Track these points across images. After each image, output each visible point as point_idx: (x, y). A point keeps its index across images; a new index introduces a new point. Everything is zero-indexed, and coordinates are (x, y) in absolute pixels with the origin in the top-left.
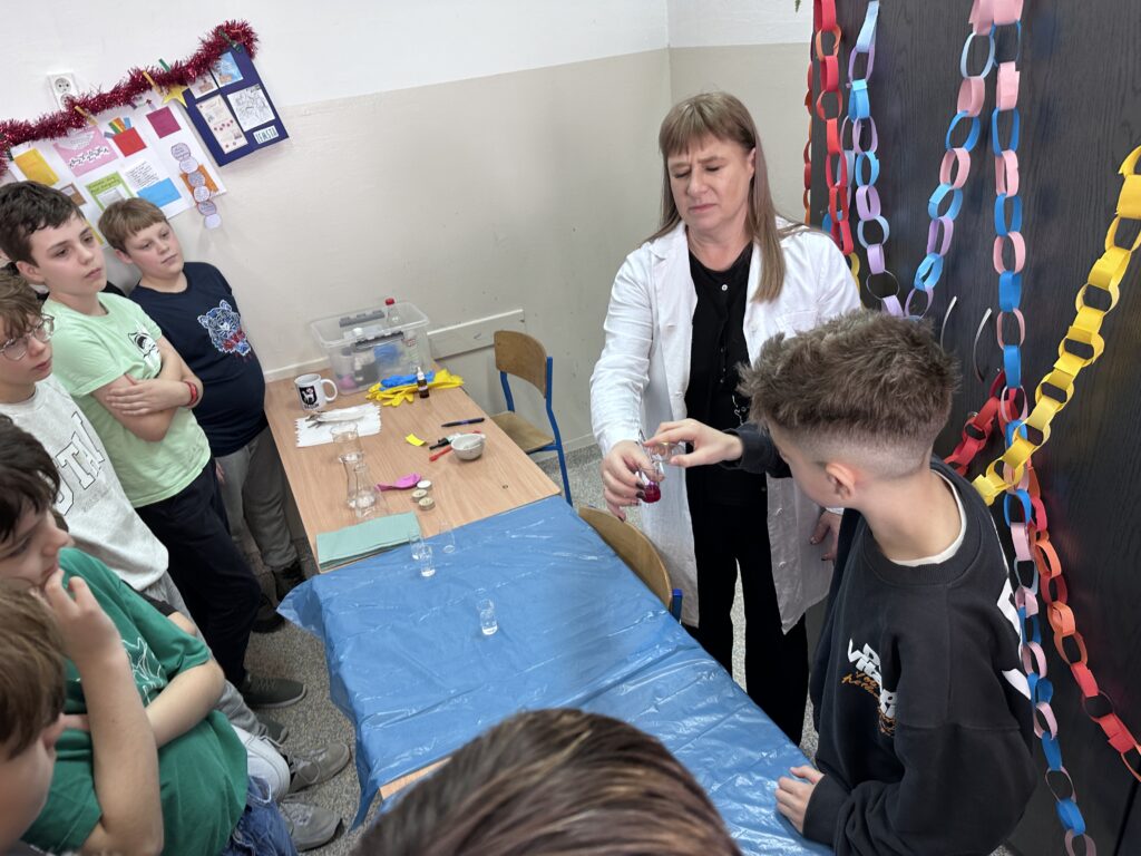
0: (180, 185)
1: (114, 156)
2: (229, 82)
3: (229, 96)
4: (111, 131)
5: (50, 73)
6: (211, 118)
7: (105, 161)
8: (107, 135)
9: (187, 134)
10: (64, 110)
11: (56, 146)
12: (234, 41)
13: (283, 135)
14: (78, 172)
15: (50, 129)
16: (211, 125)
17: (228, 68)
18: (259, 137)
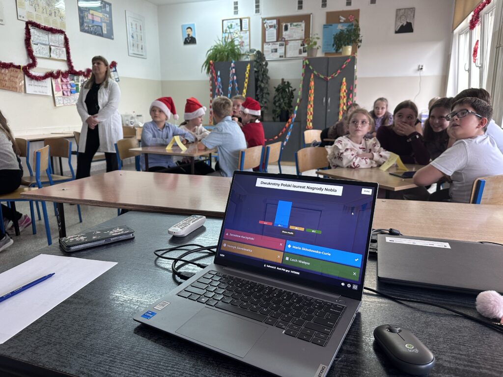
12: (114, 64)
13: (119, 80)
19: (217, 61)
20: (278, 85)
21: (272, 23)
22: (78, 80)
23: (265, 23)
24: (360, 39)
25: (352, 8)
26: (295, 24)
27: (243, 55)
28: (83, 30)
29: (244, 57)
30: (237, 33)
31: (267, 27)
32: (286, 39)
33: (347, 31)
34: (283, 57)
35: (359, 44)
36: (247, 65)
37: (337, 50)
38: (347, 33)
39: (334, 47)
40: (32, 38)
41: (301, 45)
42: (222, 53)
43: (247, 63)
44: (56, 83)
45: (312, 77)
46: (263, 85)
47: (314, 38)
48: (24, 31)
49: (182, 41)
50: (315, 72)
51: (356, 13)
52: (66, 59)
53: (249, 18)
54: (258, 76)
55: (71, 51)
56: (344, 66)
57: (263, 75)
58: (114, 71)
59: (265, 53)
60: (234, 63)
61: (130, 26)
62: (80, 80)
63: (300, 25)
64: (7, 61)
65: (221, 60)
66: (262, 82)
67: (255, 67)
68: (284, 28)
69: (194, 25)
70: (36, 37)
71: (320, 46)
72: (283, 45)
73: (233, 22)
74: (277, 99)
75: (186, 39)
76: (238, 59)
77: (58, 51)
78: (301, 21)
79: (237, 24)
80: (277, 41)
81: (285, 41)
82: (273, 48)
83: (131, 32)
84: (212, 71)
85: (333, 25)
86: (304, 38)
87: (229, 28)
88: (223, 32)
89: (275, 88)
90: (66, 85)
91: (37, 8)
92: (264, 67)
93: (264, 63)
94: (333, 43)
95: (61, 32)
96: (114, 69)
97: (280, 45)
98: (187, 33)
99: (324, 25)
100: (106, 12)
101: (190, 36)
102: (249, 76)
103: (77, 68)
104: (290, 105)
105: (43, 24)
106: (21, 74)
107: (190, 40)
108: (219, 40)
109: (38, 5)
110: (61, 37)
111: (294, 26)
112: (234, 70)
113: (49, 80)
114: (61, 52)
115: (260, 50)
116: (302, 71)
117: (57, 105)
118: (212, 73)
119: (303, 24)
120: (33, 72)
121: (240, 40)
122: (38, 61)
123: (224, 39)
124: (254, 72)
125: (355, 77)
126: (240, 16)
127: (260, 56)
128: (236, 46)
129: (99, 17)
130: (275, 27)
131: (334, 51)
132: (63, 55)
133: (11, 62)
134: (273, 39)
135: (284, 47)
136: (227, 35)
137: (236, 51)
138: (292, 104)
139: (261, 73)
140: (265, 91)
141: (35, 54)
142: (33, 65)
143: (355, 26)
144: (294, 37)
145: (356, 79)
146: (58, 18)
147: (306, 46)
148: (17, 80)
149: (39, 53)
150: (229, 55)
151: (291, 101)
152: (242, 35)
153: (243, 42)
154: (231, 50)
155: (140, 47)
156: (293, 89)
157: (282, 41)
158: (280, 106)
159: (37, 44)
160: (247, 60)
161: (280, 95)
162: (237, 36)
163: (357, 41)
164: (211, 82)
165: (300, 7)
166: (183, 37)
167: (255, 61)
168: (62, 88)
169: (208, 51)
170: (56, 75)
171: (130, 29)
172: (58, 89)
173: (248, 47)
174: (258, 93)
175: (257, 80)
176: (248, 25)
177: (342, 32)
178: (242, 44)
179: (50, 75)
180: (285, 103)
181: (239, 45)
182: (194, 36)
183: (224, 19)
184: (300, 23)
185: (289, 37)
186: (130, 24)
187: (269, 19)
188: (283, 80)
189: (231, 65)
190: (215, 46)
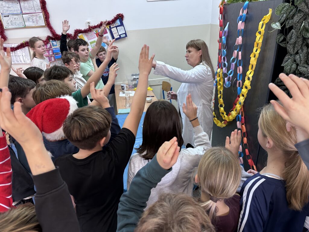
1: (95, 37)
2: (118, 25)
3: (117, 28)
4: (95, 32)
5: (87, 21)
6: (113, 32)
8: (95, 33)
9: (109, 34)
10: (88, 28)
11: (86, 35)
12: (120, 17)
13: (126, 36)
14: (89, 39)
15: (85, 32)
16: (113, 33)
17: (118, 22)
18: (122, 36)
70: (6, 8)
77: (34, 18)
90: (48, 51)
132: (40, 21)
149: (11, 24)
159: (8, 16)
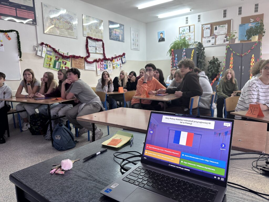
0: (120, 65)
7: (116, 61)
9: (121, 61)
12: (124, 54)
13: (126, 62)
15: (115, 58)
19: (175, 49)
20: (211, 60)
21: (207, 26)
22: (107, 62)
23: (203, 27)
24: (264, 31)
25: (259, 13)
26: (221, 26)
27: (190, 45)
28: (111, 39)
29: (191, 46)
30: (187, 34)
31: (204, 29)
32: (216, 35)
33: (255, 27)
34: (214, 45)
35: (263, 34)
36: (193, 50)
37: (248, 39)
38: (255, 28)
39: (246, 37)
40: (89, 44)
41: (225, 37)
42: (178, 45)
43: (192, 49)
44: (98, 65)
45: (232, 54)
46: (201, 60)
47: (233, 33)
48: (85, 41)
49: (158, 40)
50: (233, 52)
51: (262, 16)
52: (102, 53)
53: (194, 25)
54: (199, 56)
55: (105, 49)
56: (253, 47)
57: (201, 55)
58: (124, 58)
59: (203, 43)
60: (185, 50)
61: (132, 35)
62: (108, 63)
63: (225, 26)
64: (78, 55)
65: (178, 48)
66: (201, 58)
67: (197, 51)
68: (214, 28)
69: (164, 31)
70: (90, 43)
71: (237, 37)
72: (214, 38)
73: (185, 28)
74: (210, 67)
75: (160, 39)
76: (187, 48)
77: (99, 49)
78: (226, 24)
79: (187, 29)
80: (211, 36)
81: (215, 36)
82: (208, 40)
83: (133, 38)
84: (173, 55)
85: (246, 24)
86: (227, 33)
87: (183, 31)
88: (179, 33)
89: (209, 61)
90: (102, 65)
91: (91, 30)
92: (203, 50)
93: (202, 49)
94: (245, 35)
95: (101, 40)
96: (124, 57)
97: (212, 38)
98: (161, 36)
99: (240, 25)
100: (121, 29)
101: (162, 37)
102: (193, 56)
103: (107, 57)
104: (218, 71)
105: (94, 37)
106: (83, 60)
107: (162, 40)
108: (177, 38)
109: (92, 29)
110: (101, 43)
111: (221, 27)
112: (185, 53)
113: (95, 63)
114: (101, 50)
115: (200, 42)
116: (226, 51)
117: (98, 75)
118: (172, 56)
119: (226, 26)
120: (89, 60)
121: (189, 37)
122: (91, 54)
123: (180, 37)
124: (196, 53)
125: (260, 54)
126: (189, 24)
127: (200, 45)
128: (186, 40)
129: (118, 32)
130: (209, 29)
131: (246, 39)
132: (101, 51)
133: (79, 55)
134: (208, 35)
135: (214, 39)
136: (181, 35)
137: (187, 43)
138: (219, 70)
139: (200, 54)
140: (203, 64)
141: (90, 51)
142: (88, 56)
143: (260, 24)
144: (221, 33)
145: (261, 55)
146: (100, 34)
147: (228, 37)
148: (81, 63)
149: (91, 51)
150: (183, 46)
151: (219, 69)
152: (190, 34)
153: (191, 38)
154: (183, 43)
155: (137, 45)
156: (220, 62)
157: (213, 36)
158: (212, 71)
159: (91, 47)
160: (192, 47)
161: (212, 65)
162: (187, 35)
163: (262, 32)
164: (172, 60)
165: (225, 16)
166: (158, 38)
167: (197, 48)
168: (101, 67)
169: (171, 45)
170: (98, 60)
171: (132, 36)
172: (99, 67)
173: (193, 40)
174: (198, 65)
175: (198, 58)
176: (193, 29)
177: (251, 28)
178: (190, 39)
179: (96, 61)
180: (215, 70)
181: (188, 40)
182: (164, 37)
183: (180, 27)
184: (224, 25)
185: (218, 33)
186: (132, 34)
187: (205, 25)
188: (214, 57)
189: (183, 50)
190: (175, 41)
